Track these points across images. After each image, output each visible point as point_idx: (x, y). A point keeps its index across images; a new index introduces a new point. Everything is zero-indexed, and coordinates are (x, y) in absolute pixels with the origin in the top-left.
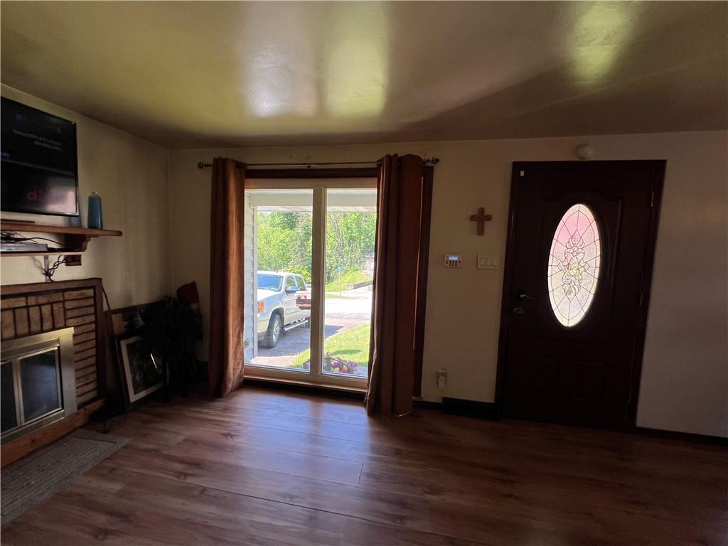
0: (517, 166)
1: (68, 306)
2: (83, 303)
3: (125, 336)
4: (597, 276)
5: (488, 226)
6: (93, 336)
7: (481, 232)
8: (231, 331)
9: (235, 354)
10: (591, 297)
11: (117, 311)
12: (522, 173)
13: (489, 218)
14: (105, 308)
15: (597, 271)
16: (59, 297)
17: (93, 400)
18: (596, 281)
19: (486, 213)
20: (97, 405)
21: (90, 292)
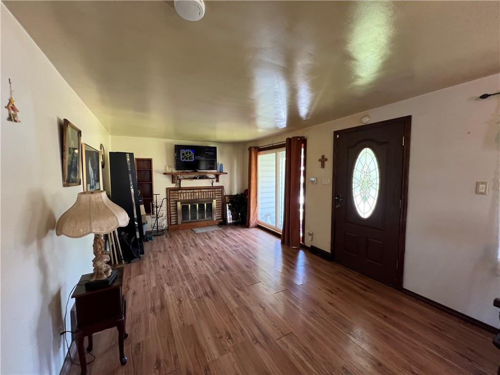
0: (336, 133)
1: (216, 192)
2: (219, 192)
3: (228, 203)
4: (378, 189)
5: (326, 163)
6: (221, 201)
7: (323, 166)
8: (252, 205)
9: (254, 214)
10: (375, 202)
11: (227, 196)
12: (338, 136)
13: (326, 160)
14: (224, 194)
15: (378, 186)
16: (214, 190)
17: (220, 219)
18: (377, 192)
19: (325, 157)
20: (221, 221)
21: (221, 190)
